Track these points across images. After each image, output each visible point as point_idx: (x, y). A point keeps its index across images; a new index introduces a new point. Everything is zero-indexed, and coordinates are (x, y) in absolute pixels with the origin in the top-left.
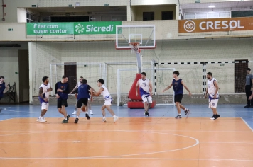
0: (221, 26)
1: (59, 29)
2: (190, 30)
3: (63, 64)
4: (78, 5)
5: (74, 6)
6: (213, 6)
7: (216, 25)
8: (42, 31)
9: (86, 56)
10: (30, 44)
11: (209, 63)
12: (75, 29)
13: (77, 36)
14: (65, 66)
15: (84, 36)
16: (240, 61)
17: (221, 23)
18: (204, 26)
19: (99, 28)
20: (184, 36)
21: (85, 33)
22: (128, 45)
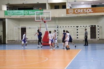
0: (84, 11)
1: (18, 13)
2: (71, 13)
3: (20, 27)
4: (26, 3)
5: (25, 3)
6: (83, 3)
7: (82, 11)
8: (11, 14)
9: (28, 24)
10: (6, 19)
11: (79, 26)
12: (24, 13)
13: (25, 16)
14: (21, 28)
15: (28, 16)
16: (92, 26)
17: (83, 10)
18: (77, 11)
19: (34, 12)
20: (69, 16)
21: (28, 14)
22: (40, 20)
